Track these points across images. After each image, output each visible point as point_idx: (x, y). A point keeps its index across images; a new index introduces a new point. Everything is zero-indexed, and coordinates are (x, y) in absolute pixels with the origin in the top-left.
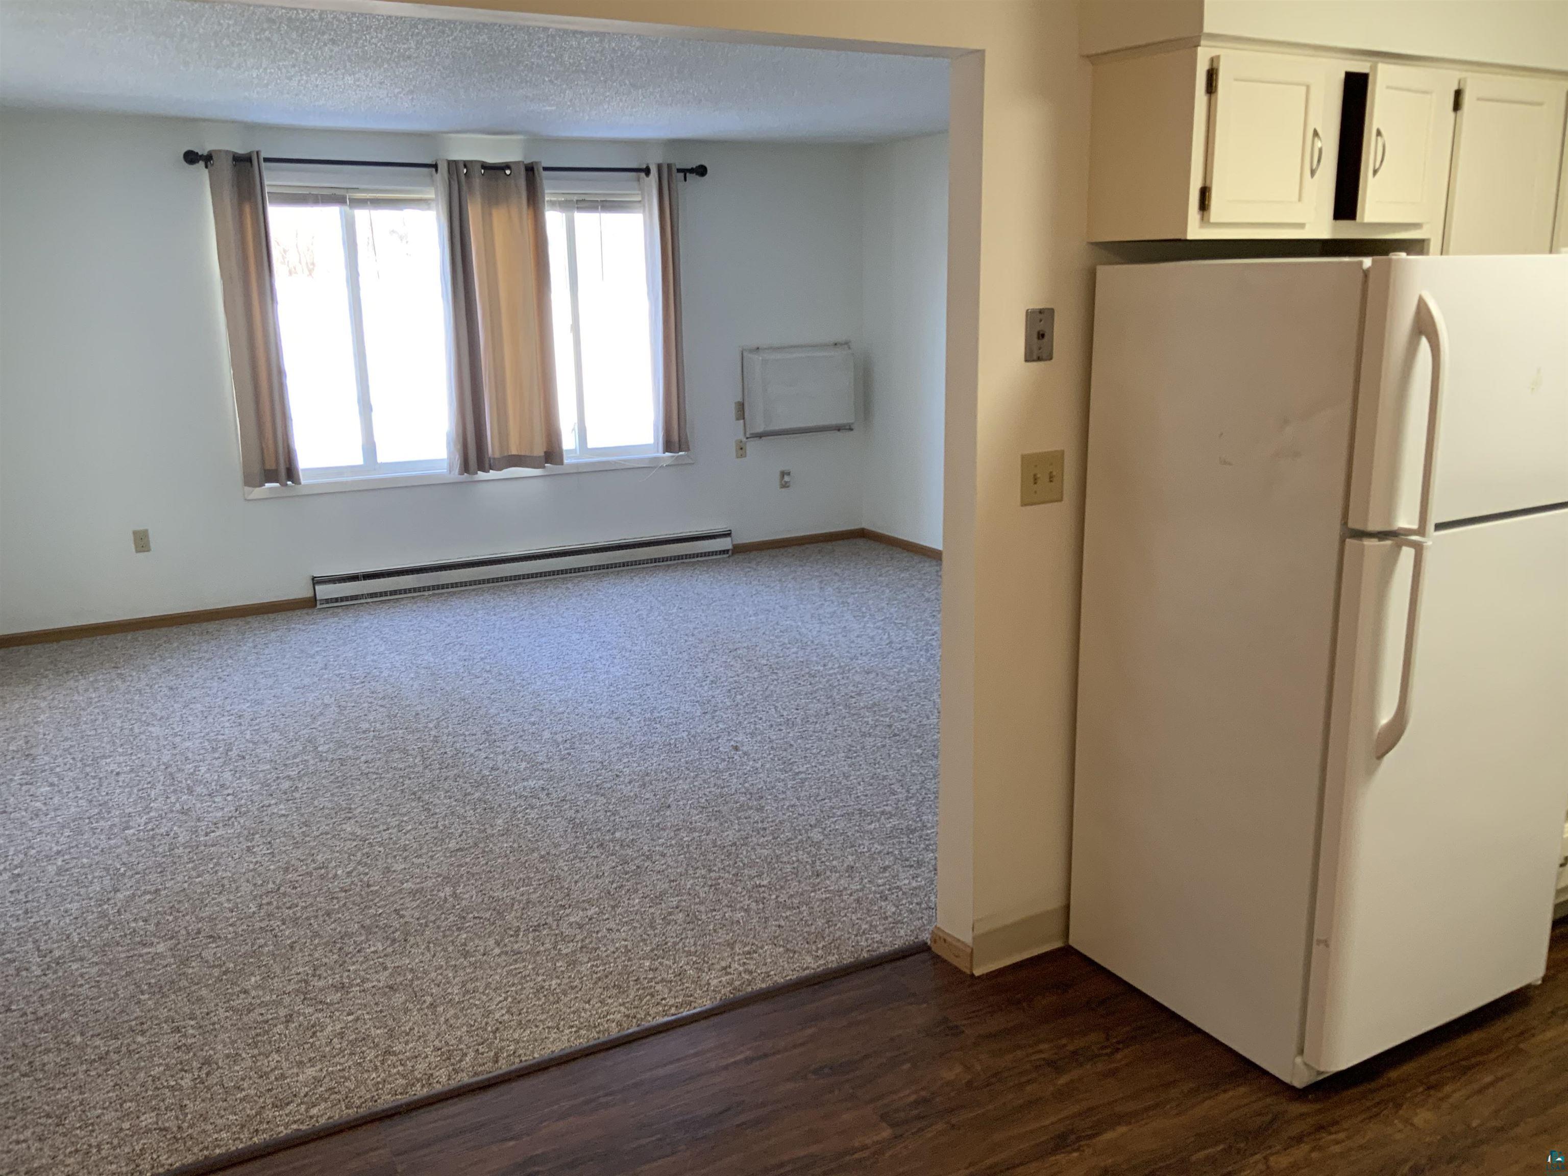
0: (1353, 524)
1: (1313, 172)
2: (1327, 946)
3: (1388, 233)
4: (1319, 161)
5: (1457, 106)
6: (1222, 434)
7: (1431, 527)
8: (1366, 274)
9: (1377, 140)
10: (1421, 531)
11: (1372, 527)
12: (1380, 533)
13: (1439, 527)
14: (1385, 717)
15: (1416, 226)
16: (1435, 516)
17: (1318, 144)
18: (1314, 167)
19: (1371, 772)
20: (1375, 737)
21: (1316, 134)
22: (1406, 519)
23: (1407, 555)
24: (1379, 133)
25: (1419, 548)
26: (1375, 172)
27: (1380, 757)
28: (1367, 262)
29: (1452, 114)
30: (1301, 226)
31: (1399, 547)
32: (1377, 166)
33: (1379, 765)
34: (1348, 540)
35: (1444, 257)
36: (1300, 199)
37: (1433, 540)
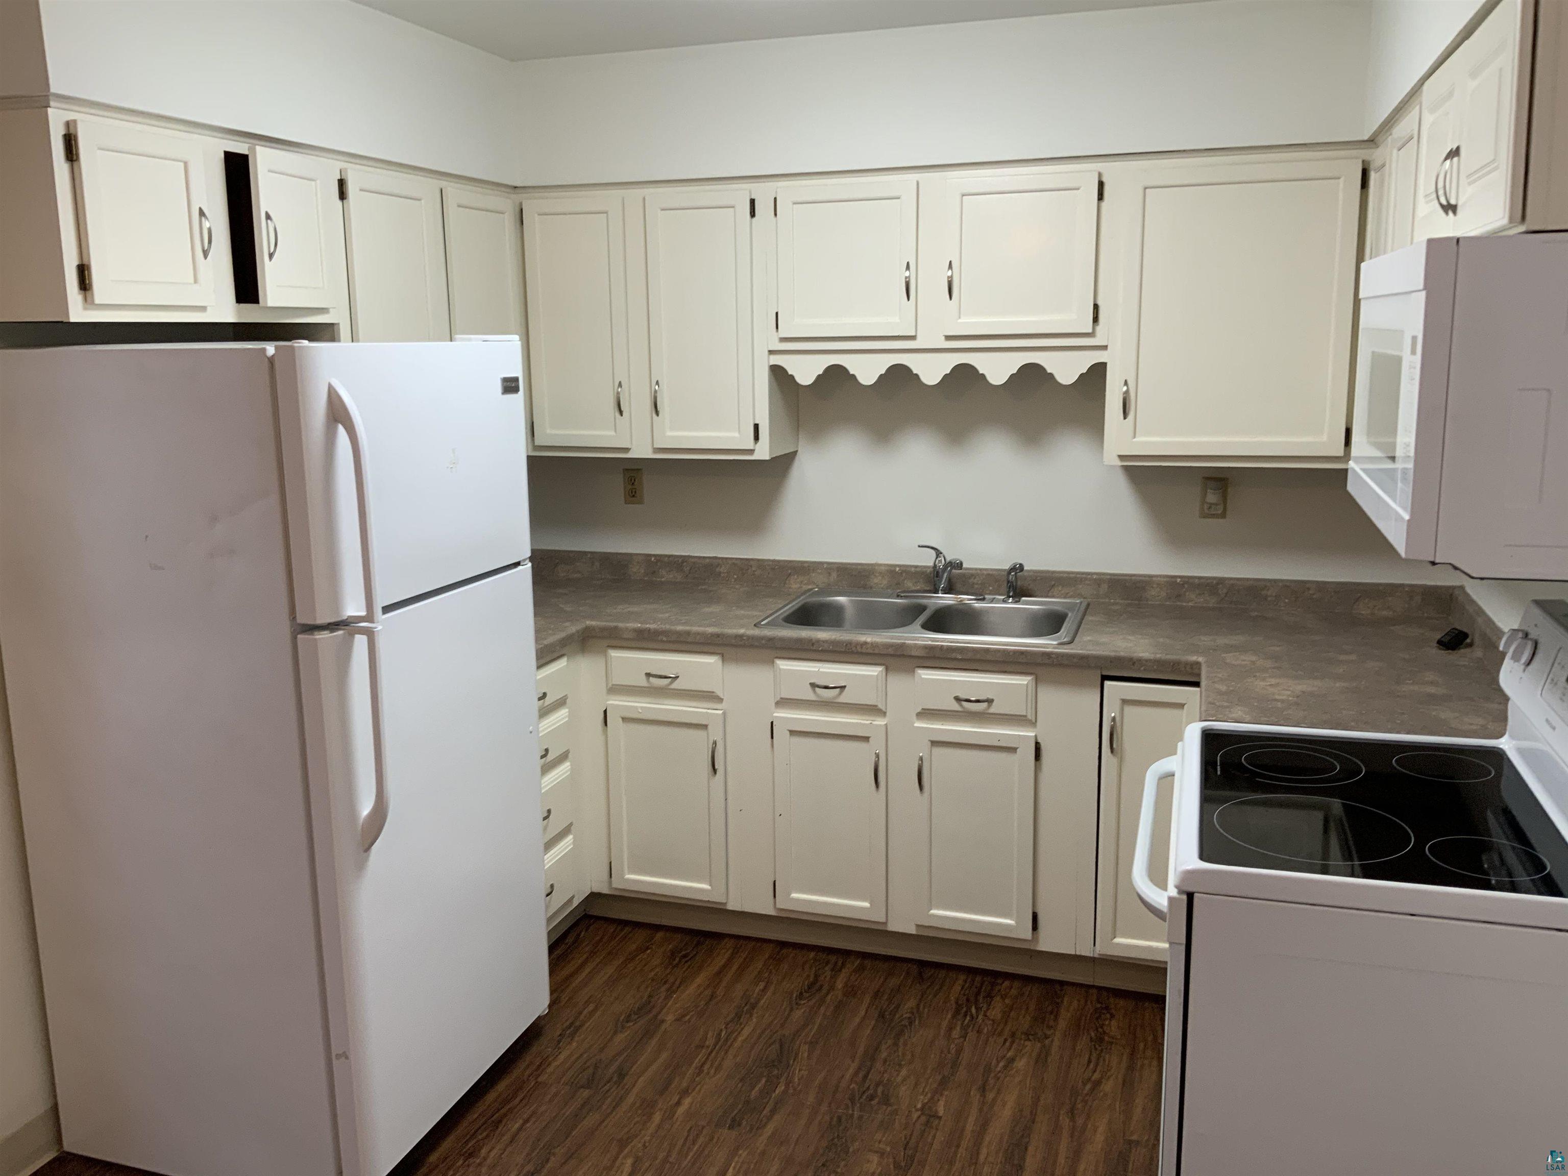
0: (301, 619)
1: (206, 254)
2: (347, 1058)
3: (293, 317)
4: (210, 242)
5: (342, 195)
6: (147, 537)
7: (378, 610)
8: (271, 360)
9: (267, 224)
10: (369, 617)
11: (322, 619)
12: (330, 624)
13: (387, 609)
14: (365, 808)
15: (323, 311)
16: (381, 601)
17: (206, 225)
18: (206, 248)
19: (361, 865)
20: (360, 828)
21: (202, 213)
22: (353, 608)
23: (360, 642)
24: (268, 217)
25: (370, 634)
26: (271, 256)
27: (368, 849)
28: (270, 348)
29: (340, 203)
30: (203, 309)
31: (352, 635)
32: (272, 250)
33: (368, 856)
34: (299, 636)
35: (354, 344)
36: (196, 281)
37: (382, 623)
